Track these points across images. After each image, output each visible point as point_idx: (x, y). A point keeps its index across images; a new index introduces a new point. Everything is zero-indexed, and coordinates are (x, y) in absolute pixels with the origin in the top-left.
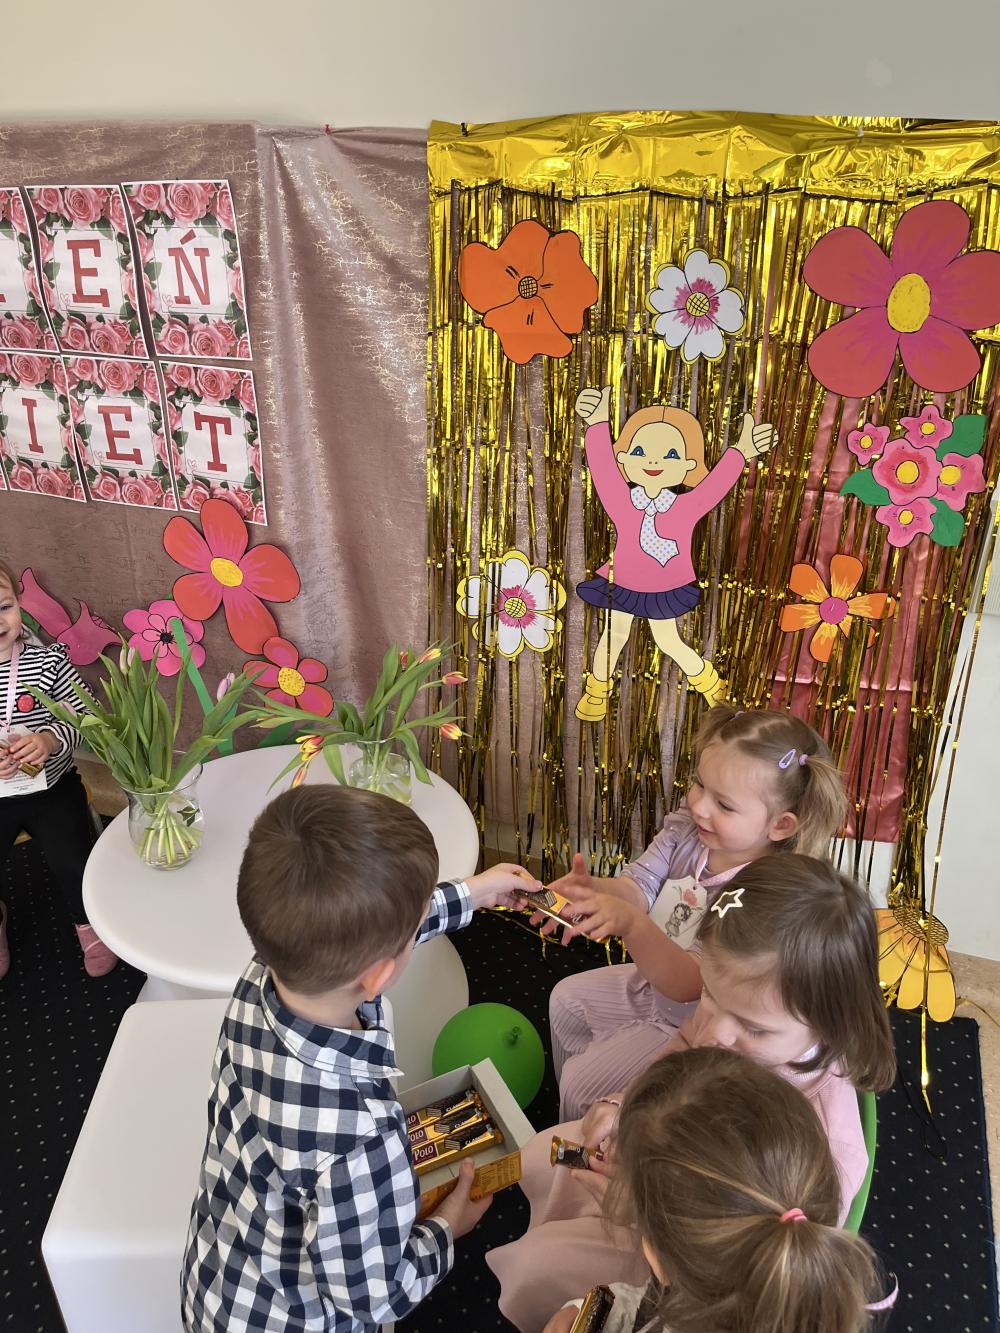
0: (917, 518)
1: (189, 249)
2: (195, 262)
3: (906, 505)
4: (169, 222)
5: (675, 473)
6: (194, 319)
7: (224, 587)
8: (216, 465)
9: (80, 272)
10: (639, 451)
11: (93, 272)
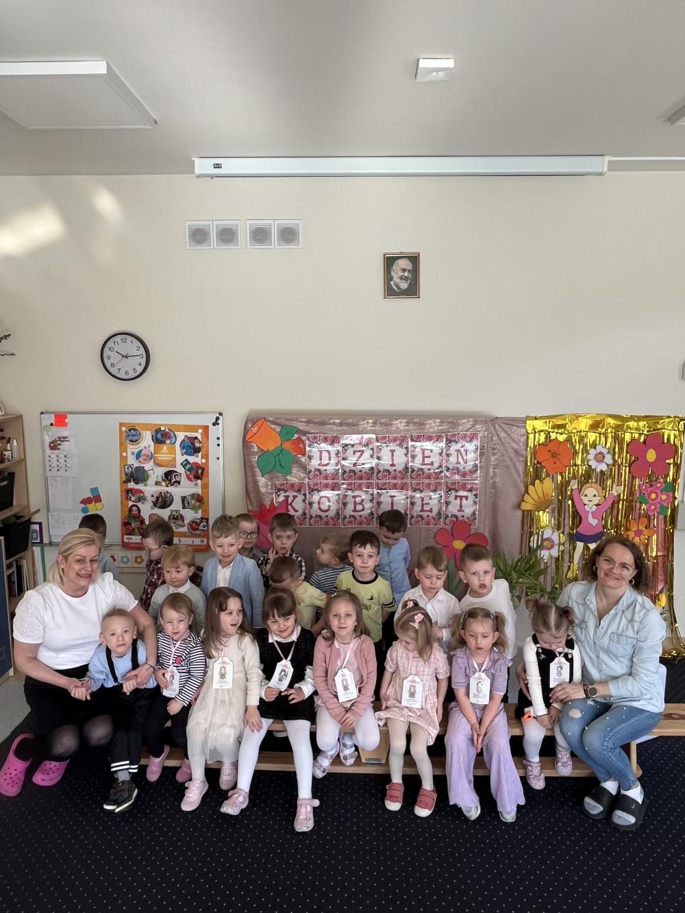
0: (655, 508)
1: (462, 450)
2: (464, 453)
3: (653, 504)
4: (456, 442)
5: (596, 500)
6: (461, 468)
7: (457, 550)
8: (461, 510)
9: (424, 457)
10: (586, 495)
11: (429, 457)
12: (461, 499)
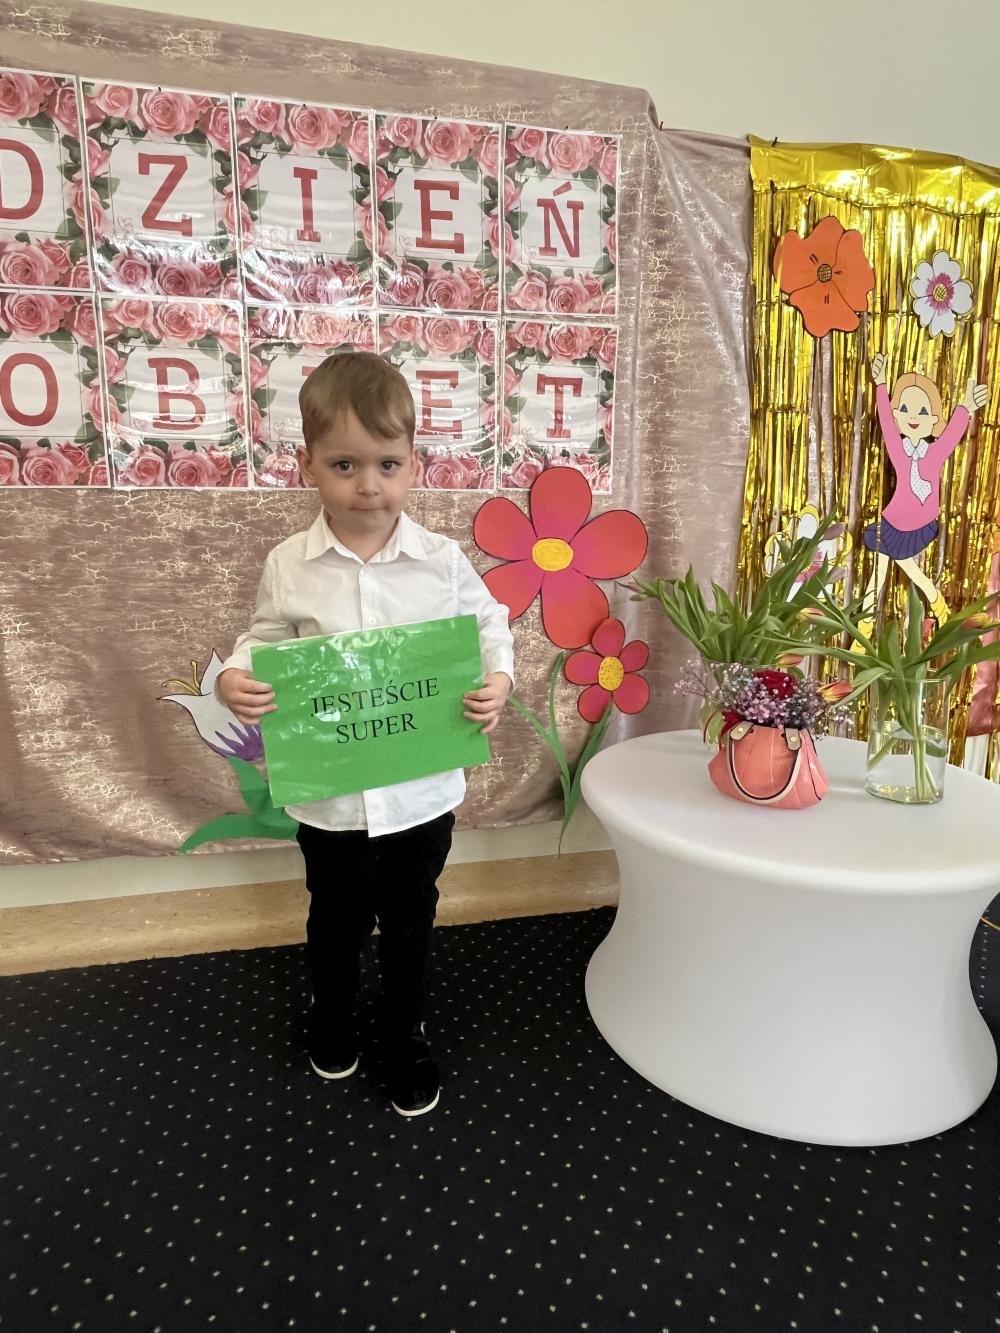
1: (561, 201)
2: (567, 216)
4: (544, 172)
5: (927, 426)
7: (545, 574)
8: (558, 430)
9: (428, 215)
10: (904, 409)
12: (559, 393)
